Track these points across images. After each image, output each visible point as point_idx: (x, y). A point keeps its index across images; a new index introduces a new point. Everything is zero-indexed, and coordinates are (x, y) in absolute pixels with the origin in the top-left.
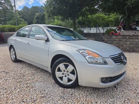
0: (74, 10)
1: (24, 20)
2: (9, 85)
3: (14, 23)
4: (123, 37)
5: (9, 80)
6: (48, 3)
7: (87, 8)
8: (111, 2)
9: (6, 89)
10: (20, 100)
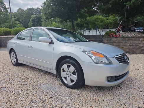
0: (72, 11)
1: (19, 23)
2: (15, 88)
3: (8, 26)
4: (123, 39)
5: (14, 83)
6: (46, 5)
7: (86, 10)
8: (110, 4)
9: (13, 91)
10: (30, 101)
